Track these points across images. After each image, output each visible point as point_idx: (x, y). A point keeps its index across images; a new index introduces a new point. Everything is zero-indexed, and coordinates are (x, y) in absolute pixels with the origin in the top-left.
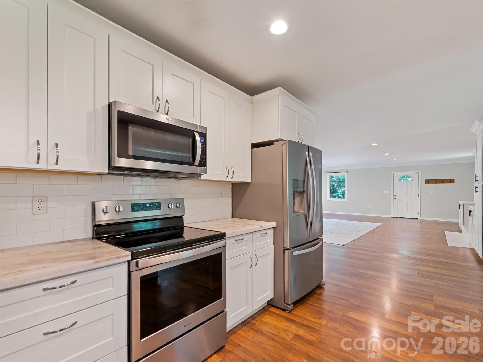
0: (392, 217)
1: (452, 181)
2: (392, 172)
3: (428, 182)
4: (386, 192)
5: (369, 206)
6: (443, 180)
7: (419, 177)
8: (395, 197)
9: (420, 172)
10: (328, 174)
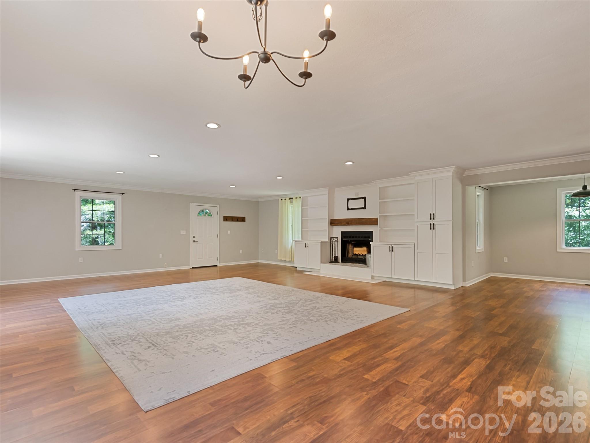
0: (191, 268)
1: (243, 219)
2: (191, 203)
3: (226, 219)
4: (183, 232)
5: (161, 256)
6: (238, 217)
7: (217, 212)
8: (194, 239)
9: (218, 206)
10: (78, 194)
